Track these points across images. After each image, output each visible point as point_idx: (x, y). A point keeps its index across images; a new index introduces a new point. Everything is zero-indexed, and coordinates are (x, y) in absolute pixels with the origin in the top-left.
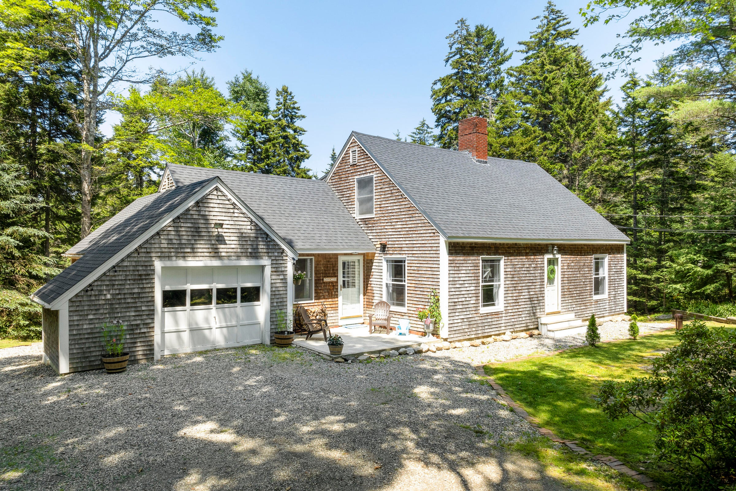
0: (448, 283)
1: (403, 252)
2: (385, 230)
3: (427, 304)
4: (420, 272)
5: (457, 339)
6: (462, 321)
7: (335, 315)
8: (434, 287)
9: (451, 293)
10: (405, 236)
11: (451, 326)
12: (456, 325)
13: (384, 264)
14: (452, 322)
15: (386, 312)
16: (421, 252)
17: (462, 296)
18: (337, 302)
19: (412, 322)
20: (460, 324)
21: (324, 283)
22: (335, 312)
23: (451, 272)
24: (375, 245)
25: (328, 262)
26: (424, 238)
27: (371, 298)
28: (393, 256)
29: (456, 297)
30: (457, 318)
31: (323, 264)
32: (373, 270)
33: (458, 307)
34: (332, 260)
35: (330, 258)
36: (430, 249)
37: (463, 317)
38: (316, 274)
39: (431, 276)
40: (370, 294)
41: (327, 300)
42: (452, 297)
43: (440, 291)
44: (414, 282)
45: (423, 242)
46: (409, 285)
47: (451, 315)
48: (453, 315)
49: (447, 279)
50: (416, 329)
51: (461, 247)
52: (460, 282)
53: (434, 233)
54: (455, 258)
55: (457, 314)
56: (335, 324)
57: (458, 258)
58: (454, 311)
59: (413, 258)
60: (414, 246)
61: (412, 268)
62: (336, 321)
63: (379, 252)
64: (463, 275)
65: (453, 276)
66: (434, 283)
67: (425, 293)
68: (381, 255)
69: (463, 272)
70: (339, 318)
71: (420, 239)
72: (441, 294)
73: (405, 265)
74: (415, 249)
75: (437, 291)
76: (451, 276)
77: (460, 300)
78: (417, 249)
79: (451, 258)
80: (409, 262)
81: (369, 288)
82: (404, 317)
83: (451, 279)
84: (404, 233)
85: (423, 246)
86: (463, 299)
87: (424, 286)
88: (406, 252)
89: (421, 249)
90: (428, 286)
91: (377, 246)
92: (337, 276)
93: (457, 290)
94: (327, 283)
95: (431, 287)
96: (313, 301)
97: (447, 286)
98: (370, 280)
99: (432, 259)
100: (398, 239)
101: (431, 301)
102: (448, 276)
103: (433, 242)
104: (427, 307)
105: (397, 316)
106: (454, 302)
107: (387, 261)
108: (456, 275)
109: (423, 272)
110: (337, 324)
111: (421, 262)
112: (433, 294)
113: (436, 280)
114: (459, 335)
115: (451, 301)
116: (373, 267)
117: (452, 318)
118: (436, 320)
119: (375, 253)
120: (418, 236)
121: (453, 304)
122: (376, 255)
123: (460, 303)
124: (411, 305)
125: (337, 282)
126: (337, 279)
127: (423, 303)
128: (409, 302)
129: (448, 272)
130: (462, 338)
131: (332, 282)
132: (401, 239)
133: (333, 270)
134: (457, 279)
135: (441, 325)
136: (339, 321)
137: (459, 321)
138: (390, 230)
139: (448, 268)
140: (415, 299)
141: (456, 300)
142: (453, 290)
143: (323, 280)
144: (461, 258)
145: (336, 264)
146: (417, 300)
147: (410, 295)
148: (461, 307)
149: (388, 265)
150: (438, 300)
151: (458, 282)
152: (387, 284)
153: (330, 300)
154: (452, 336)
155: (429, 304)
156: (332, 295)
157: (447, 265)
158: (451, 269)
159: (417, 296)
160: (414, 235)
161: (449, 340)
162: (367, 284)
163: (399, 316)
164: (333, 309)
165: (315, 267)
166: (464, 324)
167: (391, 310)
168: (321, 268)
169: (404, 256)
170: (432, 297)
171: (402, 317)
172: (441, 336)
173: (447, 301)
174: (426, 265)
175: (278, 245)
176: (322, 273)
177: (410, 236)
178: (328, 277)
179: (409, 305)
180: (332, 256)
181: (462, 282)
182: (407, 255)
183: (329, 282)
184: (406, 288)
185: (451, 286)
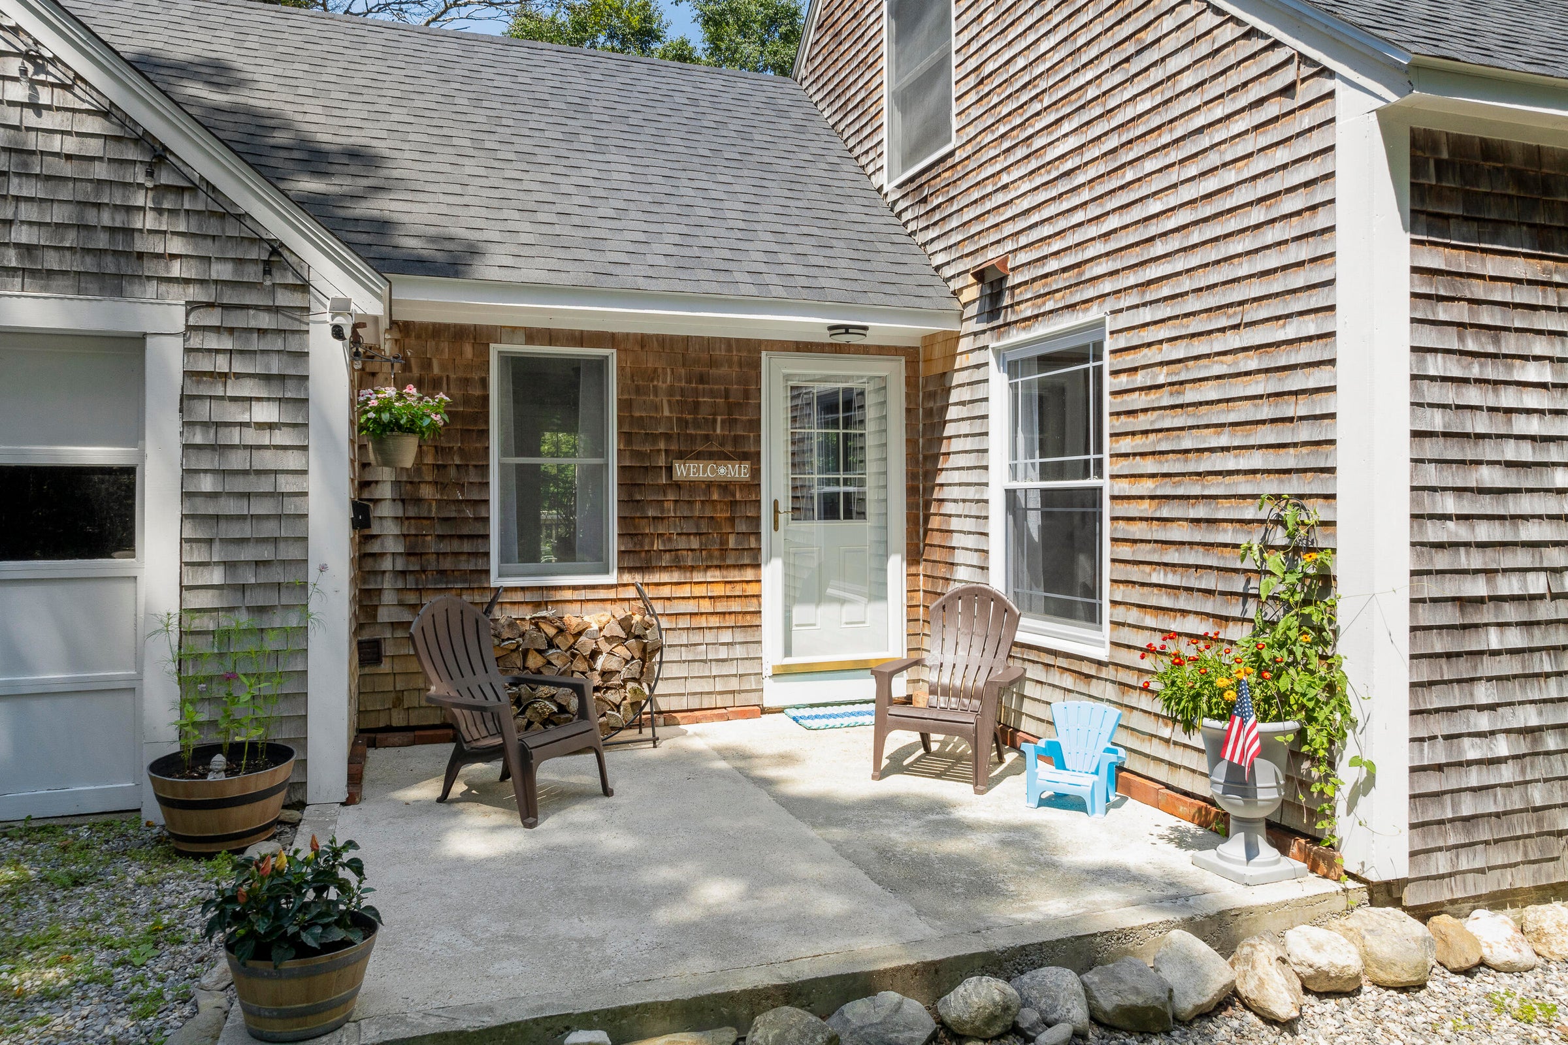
0: (1404, 449)
1: (1090, 292)
2: (1000, 198)
3: (1234, 609)
4: (1191, 395)
5: (1487, 885)
6: (1523, 747)
7: (739, 652)
8: (1294, 485)
9: (1434, 532)
10: (1099, 190)
11: (1432, 783)
12: (1474, 778)
13: (998, 386)
14: (1437, 754)
15: (991, 647)
16: (1194, 260)
17: (1522, 558)
18: (751, 589)
19: (1136, 720)
20: (1507, 773)
21: (678, 486)
22: (740, 636)
23: (1435, 366)
24: (956, 293)
25: (702, 379)
26: (1213, 159)
27: (942, 571)
28: (1040, 330)
29: (1476, 560)
30: (1483, 722)
31: (671, 391)
32: (949, 430)
33: (1494, 639)
34: (724, 370)
35: (713, 363)
36: (1257, 215)
37: (1530, 717)
38: (625, 437)
39: (1266, 411)
40: (937, 555)
41: (698, 577)
42: (1442, 561)
43: (1342, 512)
44: (1149, 466)
45: (1211, 184)
46: (1123, 487)
47: (1435, 699)
48: (1455, 697)
49: (1403, 421)
50: (1162, 773)
51: (1519, 178)
52: (1511, 451)
53: (1288, 90)
54: (1462, 261)
55: (1483, 694)
56: (740, 699)
57: (1492, 266)
58: (1463, 669)
59: (1146, 315)
60: (1153, 229)
61: (1140, 379)
62: (751, 684)
63: (973, 326)
64: (1532, 399)
65: (1450, 395)
66: (1288, 459)
67: (1226, 535)
68: (983, 340)
69: (1532, 372)
70: (768, 671)
71: (1192, 170)
72: (1344, 538)
73: (1099, 371)
74: (1159, 248)
75: (1318, 511)
76: (1434, 394)
77: (1508, 586)
78: (1174, 243)
79: (1434, 259)
80: (1122, 341)
81: (934, 523)
82: (1096, 688)
83: (1437, 421)
84: (1092, 172)
85: (1207, 210)
86: (1537, 584)
87: (1215, 487)
88: (1107, 286)
89: (1196, 236)
90: (1244, 486)
91: (966, 296)
92: (753, 458)
93: (1487, 506)
94: (693, 485)
95: (1269, 486)
96: (612, 578)
97: (1401, 476)
98: (940, 479)
99: (1277, 284)
100: (1062, 224)
101: (1266, 586)
102: (1403, 392)
103: (1282, 156)
104: (1238, 632)
105: (1055, 678)
106: (1462, 602)
107: (1012, 368)
108: (1473, 396)
109: (1210, 392)
110: (753, 699)
111: (1195, 325)
112: (1279, 537)
113: (1305, 433)
114: (1498, 856)
115: (1431, 588)
116: (952, 413)
117: (1441, 726)
118: (1301, 734)
119: (958, 337)
120: (1174, 155)
121: (1449, 615)
122: (964, 344)
123: (1511, 613)
124: (1133, 616)
125: (753, 486)
126: (756, 472)
127: (1209, 606)
128: (1120, 594)
129: (1404, 365)
130: (1524, 879)
131: (725, 487)
132: (1079, 217)
133: (731, 423)
134: (1481, 424)
135: (1347, 775)
136: (768, 684)
137: (1502, 747)
138: (1026, 186)
139: (1403, 335)
140: (1158, 577)
141: (1478, 588)
142: (1449, 504)
143: (670, 469)
144: (1519, 268)
145: (746, 394)
146: (1172, 579)
147: (1125, 552)
148: (1515, 639)
149: (1014, 387)
150: (1325, 580)
151: (1488, 451)
152: (1011, 494)
153: (713, 575)
154: (1441, 863)
155: (1252, 610)
156: (724, 550)
157: (1403, 309)
158: (1430, 338)
159: (1173, 556)
160: (1150, 165)
161: (1410, 897)
162: (927, 505)
163: (1068, 681)
164: (730, 621)
165: (624, 405)
166: (1540, 769)
167: (1020, 637)
168: (657, 408)
169: (1094, 313)
170: (1275, 561)
171: (1081, 687)
172: (1349, 859)
173: (1403, 589)
174: (1233, 340)
175: (242, 217)
176: (668, 437)
177: (1130, 175)
178: (698, 456)
179: (1121, 614)
180: (721, 353)
181: (1526, 453)
182: (1111, 304)
183: (710, 485)
184: (1107, 509)
185: (1432, 476)
